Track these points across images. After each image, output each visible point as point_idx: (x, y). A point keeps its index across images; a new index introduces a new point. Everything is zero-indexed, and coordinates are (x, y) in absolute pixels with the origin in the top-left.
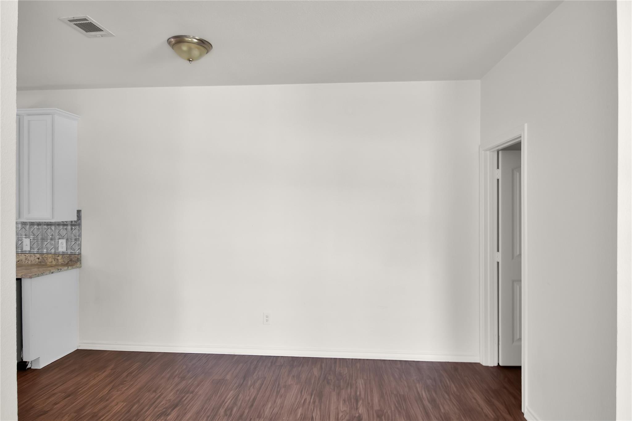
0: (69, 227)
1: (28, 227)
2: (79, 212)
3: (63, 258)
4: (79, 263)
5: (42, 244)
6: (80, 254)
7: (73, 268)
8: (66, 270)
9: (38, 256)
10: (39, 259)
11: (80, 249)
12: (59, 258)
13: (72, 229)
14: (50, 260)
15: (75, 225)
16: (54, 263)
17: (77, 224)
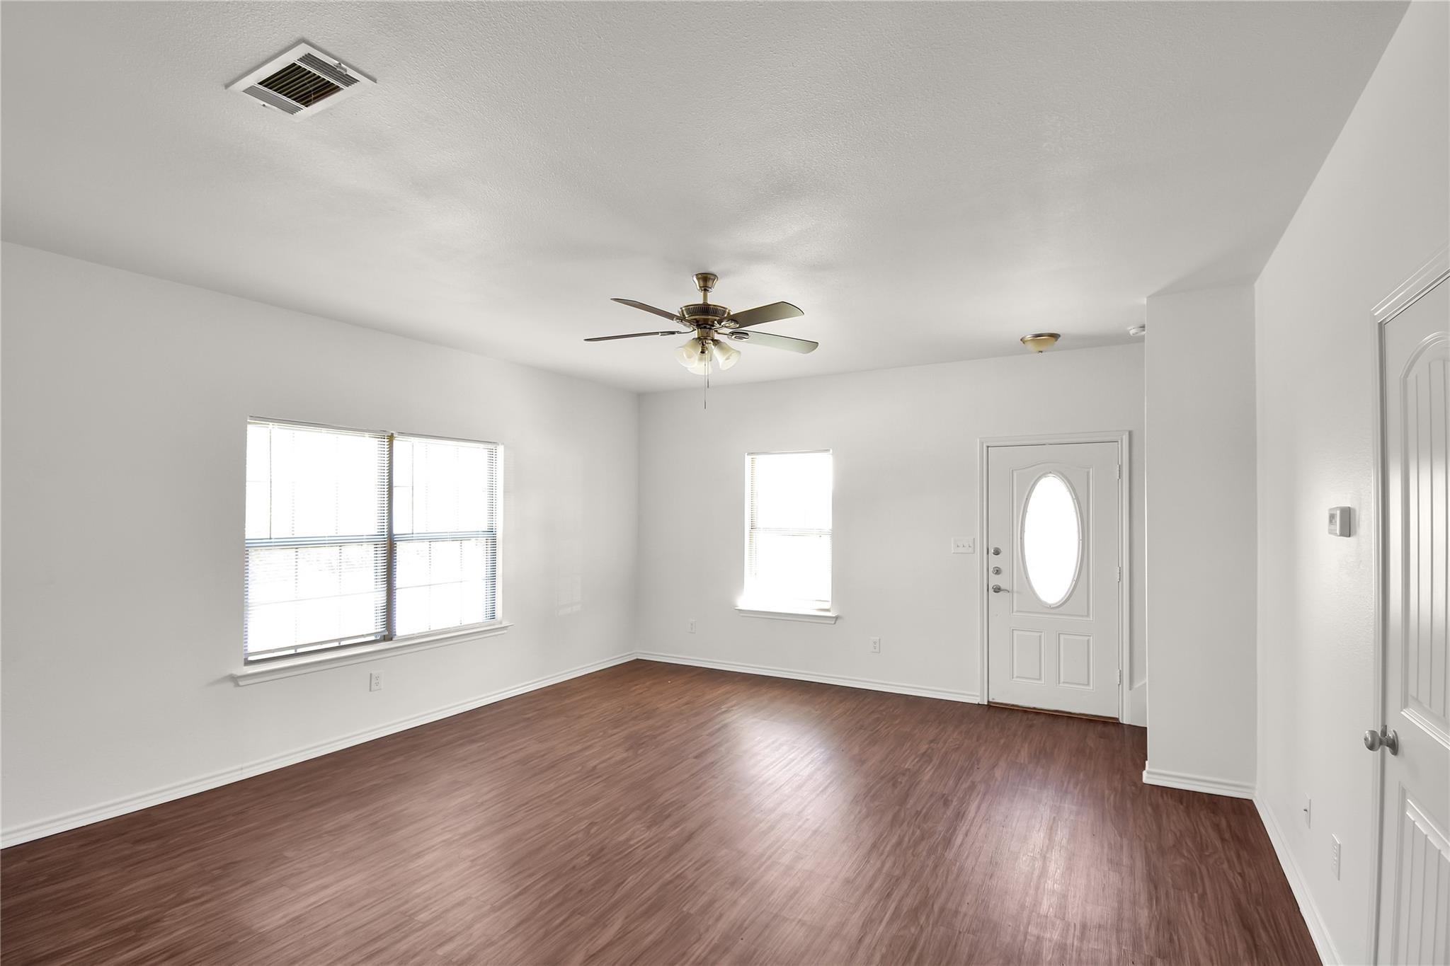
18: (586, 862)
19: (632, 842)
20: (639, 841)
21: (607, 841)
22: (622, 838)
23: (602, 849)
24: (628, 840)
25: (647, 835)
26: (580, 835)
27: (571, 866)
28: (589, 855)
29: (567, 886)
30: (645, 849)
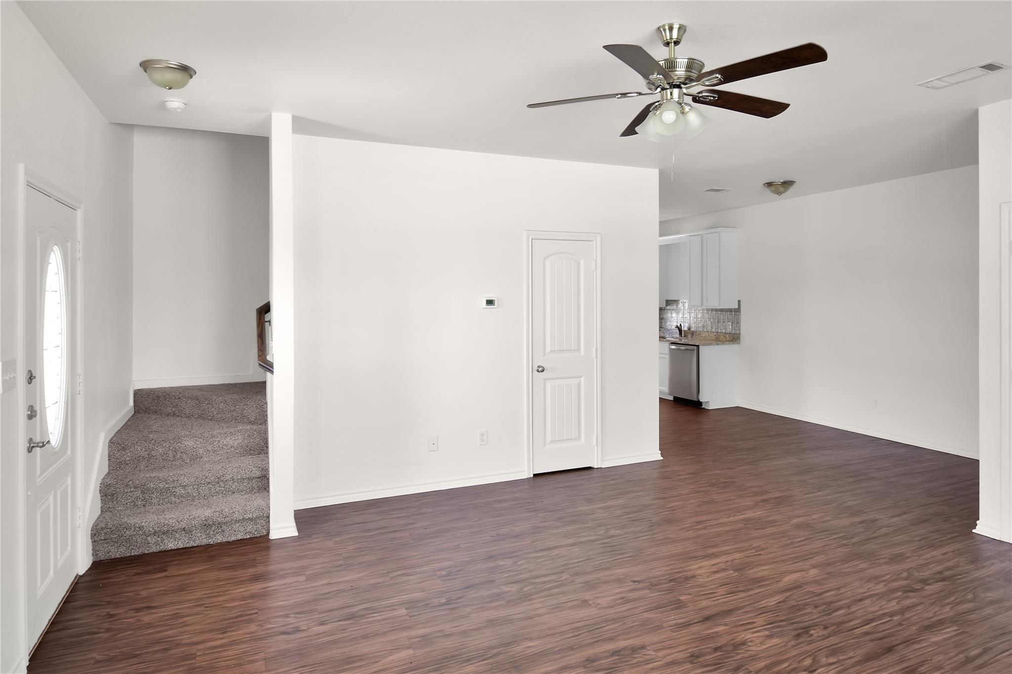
0: (733, 313)
1: (710, 312)
2: (739, 301)
3: (729, 336)
4: (738, 340)
5: (718, 325)
6: (739, 334)
7: (733, 344)
8: (728, 344)
9: (715, 334)
10: (715, 336)
11: (739, 330)
12: (727, 336)
13: (735, 314)
14: (722, 337)
15: (737, 312)
16: (724, 339)
17: (738, 310)
18: (814, 630)
19: (767, 633)
20: (757, 632)
21: (793, 643)
22: (775, 641)
23: (798, 636)
24: (770, 637)
25: (748, 636)
26: (824, 660)
27: (828, 630)
28: (812, 635)
29: (829, 614)
30: (754, 623)
